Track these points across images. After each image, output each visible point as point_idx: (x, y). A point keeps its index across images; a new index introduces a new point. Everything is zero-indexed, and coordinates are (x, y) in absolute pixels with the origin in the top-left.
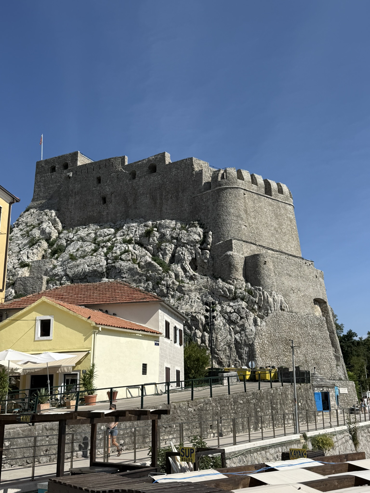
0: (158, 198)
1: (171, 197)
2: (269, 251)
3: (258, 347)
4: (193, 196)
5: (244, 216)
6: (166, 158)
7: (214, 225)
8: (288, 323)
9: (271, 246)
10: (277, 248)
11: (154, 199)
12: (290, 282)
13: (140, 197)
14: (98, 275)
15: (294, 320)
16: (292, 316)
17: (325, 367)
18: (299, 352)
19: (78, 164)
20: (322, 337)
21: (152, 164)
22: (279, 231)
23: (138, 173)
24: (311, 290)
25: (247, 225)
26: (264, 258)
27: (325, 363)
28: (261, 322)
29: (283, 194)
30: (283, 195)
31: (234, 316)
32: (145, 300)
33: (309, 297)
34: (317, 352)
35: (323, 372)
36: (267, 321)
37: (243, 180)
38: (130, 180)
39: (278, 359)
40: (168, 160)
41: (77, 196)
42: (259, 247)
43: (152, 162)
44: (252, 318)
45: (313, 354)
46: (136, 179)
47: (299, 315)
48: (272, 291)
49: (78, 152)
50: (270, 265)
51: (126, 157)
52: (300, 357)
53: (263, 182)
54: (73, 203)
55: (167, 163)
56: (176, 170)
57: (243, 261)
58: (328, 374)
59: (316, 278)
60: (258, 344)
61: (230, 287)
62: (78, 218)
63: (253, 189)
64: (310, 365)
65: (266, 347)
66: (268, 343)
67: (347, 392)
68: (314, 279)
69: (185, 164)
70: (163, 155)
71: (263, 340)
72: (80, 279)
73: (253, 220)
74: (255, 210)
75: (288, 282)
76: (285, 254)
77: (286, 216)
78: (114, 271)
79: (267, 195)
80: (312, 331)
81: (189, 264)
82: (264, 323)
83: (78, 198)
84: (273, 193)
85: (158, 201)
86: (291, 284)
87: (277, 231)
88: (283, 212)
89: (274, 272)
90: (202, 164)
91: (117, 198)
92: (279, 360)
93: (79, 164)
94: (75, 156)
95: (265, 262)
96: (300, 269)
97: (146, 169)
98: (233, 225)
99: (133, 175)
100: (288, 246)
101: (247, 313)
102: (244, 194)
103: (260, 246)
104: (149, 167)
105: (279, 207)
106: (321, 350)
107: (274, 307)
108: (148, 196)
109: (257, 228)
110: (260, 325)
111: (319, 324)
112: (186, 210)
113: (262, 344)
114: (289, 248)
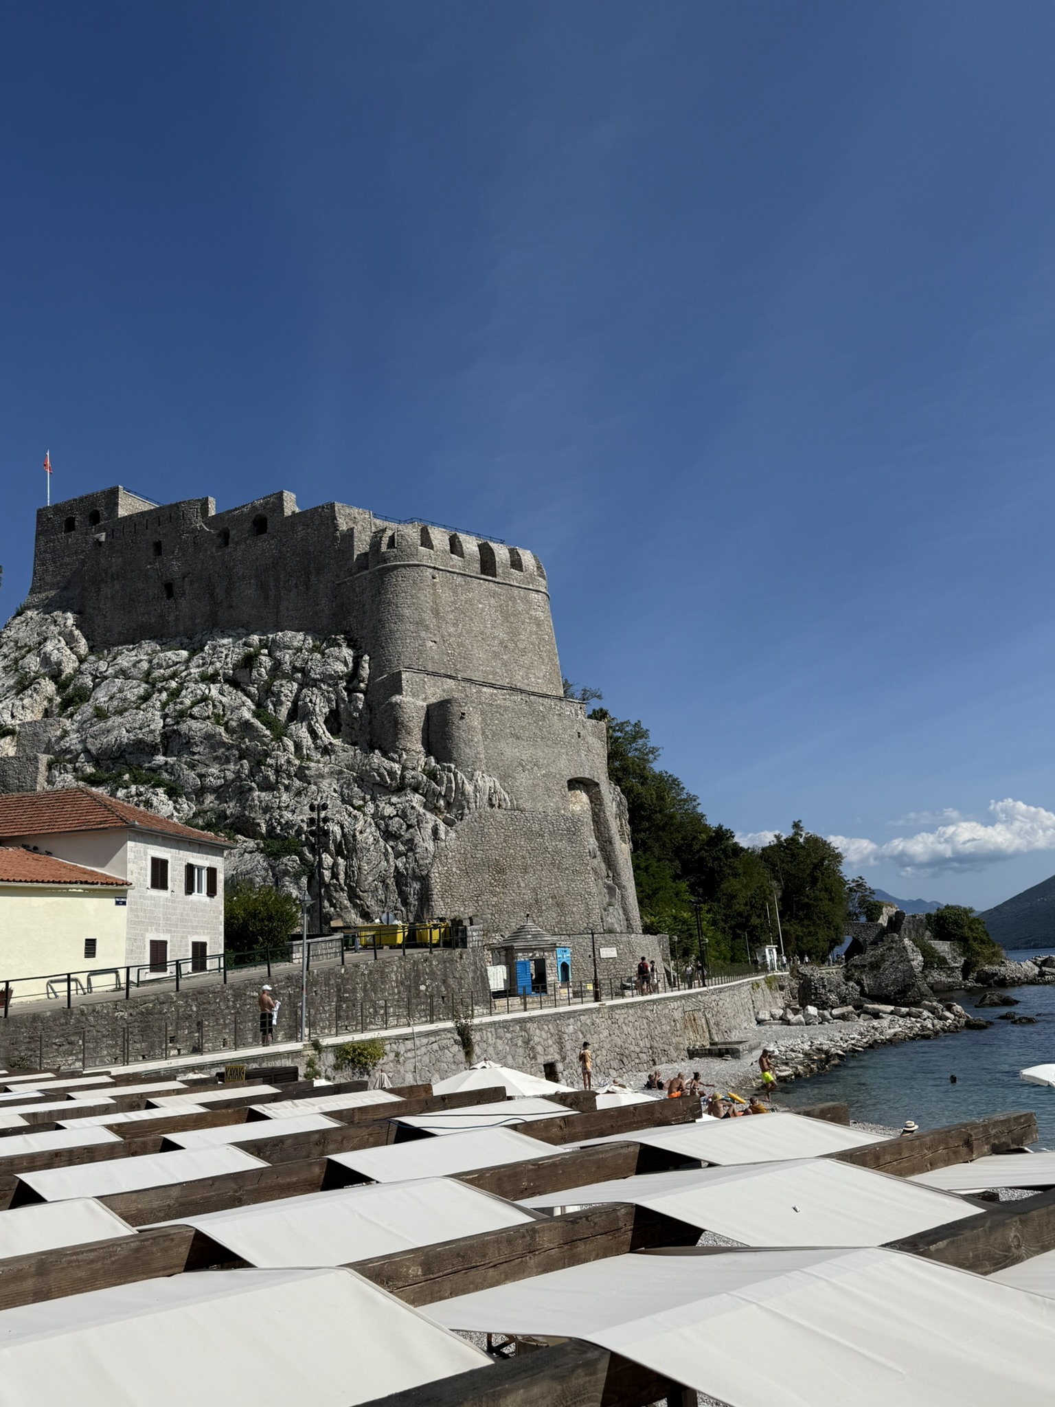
0: (272, 587)
1: (296, 584)
2: (485, 689)
3: (438, 880)
4: (337, 582)
5: (431, 621)
6: (285, 504)
7: (374, 642)
8: (503, 830)
9: (491, 679)
10: (505, 682)
11: (263, 587)
12: (516, 750)
13: (237, 584)
14: (146, 748)
15: (517, 823)
16: (513, 817)
17: (575, 909)
18: (523, 885)
19: (119, 513)
20: (574, 853)
21: (260, 515)
22: (511, 646)
23: (233, 533)
24: (563, 762)
25: (437, 640)
26: (461, 706)
27: (576, 903)
28: (447, 833)
29: (522, 571)
30: (522, 574)
31: (395, 824)
32: (102, 826)
33: (558, 776)
34: (560, 883)
35: (570, 920)
36: (458, 829)
37: (431, 547)
38: (219, 547)
39: (477, 901)
40: (291, 505)
41: (115, 582)
42: (463, 684)
43: (259, 512)
44: (430, 826)
45: (553, 886)
46: (230, 545)
47: (527, 815)
48: (475, 770)
49: (118, 488)
50: (475, 720)
51: (211, 499)
52: (524, 894)
53: (477, 549)
54: (109, 596)
55: (288, 512)
56: (303, 529)
57: (423, 713)
58: (581, 922)
59: (579, 737)
60: (437, 875)
61: (391, 767)
62: (120, 629)
63: (453, 566)
64: (544, 908)
65: (453, 880)
66: (458, 872)
67: (616, 956)
68: (573, 741)
69: (321, 516)
70: (280, 497)
71: (449, 866)
72: (112, 759)
73: (452, 630)
74: (456, 608)
75: (510, 751)
76: (521, 691)
77: (527, 616)
78: (177, 740)
79: (485, 574)
80: (554, 844)
81: (325, 722)
82: (453, 835)
83: (117, 587)
84: (499, 571)
85: (272, 593)
86: (518, 754)
87: (506, 647)
88: (521, 606)
89: (484, 733)
90: (357, 516)
91: (196, 586)
92: (480, 903)
93: (122, 512)
94: (112, 496)
95: (463, 714)
96: (541, 723)
97: (248, 525)
98: (408, 641)
99: (225, 537)
100: (531, 676)
101: (420, 817)
102: (434, 578)
103: (465, 680)
104: (253, 522)
105: (512, 599)
106: (570, 878)
107: (476, 802)
108: (252, 581)
109: (461, 645)
110: (444, 838)
111: (568, 830)
112: (323, 611)
113: (447, 875)
114: (533, 680)
